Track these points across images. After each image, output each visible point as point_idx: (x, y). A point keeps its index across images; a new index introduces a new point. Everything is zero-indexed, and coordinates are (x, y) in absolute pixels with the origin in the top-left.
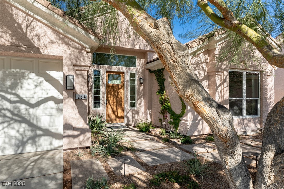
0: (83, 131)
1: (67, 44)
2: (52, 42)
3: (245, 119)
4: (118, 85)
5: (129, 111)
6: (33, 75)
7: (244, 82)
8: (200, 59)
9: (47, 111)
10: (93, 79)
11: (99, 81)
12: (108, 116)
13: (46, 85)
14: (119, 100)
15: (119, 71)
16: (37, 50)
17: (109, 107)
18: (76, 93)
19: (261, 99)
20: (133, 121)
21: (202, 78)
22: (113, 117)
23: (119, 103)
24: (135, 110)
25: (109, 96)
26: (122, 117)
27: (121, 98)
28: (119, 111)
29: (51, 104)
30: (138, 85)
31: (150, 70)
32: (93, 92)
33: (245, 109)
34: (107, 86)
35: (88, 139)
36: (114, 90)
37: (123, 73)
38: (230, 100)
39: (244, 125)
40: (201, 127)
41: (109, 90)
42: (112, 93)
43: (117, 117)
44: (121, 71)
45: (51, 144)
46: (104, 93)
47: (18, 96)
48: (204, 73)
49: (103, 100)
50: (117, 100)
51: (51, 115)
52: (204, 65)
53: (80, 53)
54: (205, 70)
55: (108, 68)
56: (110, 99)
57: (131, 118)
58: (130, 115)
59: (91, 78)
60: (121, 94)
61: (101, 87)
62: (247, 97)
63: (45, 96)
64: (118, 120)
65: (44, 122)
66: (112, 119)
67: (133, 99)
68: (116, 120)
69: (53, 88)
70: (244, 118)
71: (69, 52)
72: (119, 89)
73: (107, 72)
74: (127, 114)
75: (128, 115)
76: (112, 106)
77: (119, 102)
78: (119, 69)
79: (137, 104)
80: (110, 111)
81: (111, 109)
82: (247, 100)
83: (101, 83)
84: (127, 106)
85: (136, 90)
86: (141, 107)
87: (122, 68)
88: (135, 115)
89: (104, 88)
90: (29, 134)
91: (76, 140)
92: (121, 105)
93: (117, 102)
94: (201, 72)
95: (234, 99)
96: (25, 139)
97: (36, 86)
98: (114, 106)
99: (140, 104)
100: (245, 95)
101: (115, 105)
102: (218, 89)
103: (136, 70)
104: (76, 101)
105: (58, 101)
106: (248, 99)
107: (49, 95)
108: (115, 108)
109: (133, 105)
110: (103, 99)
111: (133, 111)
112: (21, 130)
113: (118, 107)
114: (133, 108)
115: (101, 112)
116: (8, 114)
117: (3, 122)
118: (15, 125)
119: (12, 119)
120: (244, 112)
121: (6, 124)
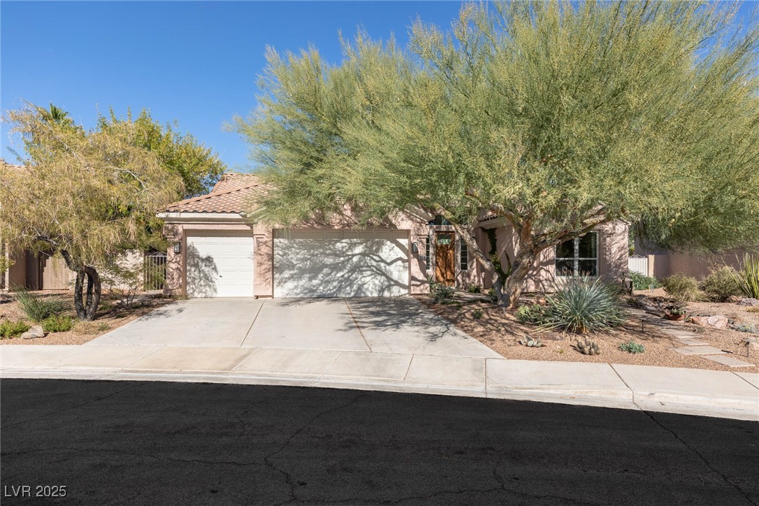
0: (423, 282)
1: (412, 220)
2: (403, 220)
4: (447, 246)
5: (459, 274)
6: (388, 243)
7: (576, 242)
9: (397, 268)
12: (437, 278)
13: (397, 249)
14: (448, 262)
15: (448, 230)
16: (394, 226)
18: (418, 255)
19: (599, 259)
20: (463, 284)
22: (442, 279)
23: (448, 265)
24: (466, 273)
25: (438, 257)
26: (452, 280)
27: (451, 260)
28: (449, 273)
29: (400, 263)
31: (483, 229)
33: (577, 269)
34: (436, 246)
35: (426, 288)
36: (443, 251)
37: (454, 232)
38: (557, 261)
40: (525, 285)
41: (438, 251)
42: (441, 254)
43: (446, 280)
44: (451, 230)
45: (399, 292)
46: (433, 255)
47: (380, 257)
49: (431, 262)
50: (445, 262)
51: (399, 271)
53: (421, 225)
55: (437, 228)
57: (460, 281)
58: (459, 278)
60: (451, 256)
61: (430, 248)
62: (579, 257)
63: (396, 257)
64: (446, 282)
65: (395, 276)
66: (441, 282)
67: (464, 260)
69: (401, 251)
71: (413, 226)
72: (448, 250)
73: (436, 232)
75: (458, 278)
78: (448, 228)
79: (469, 267)
80: (439, 274)
82: (579, 261)
83: (430, 244)
84: (457, 269)
85: (468, 250)
86: (473, 269)
87: (451, 227)
88: (466, 278)
89: (433, 249)
90: (386, 283)
91: (418, 288)
92: (450, 267)
93: (446, 264)
95: (563, 259)
96: (384, 287)
97: (390, 250)
99: (472, 266)
100: (576, 256)
101: (444, 267)
104: (419, 261)
105: (404, 261)
106: (581, 259)
107: (398, 257)
108: (443, 271)
109: (464, 267)
110: (431, 260)
111: (463, 274)
112: (382, 281)
113: (447, 269)
114: (464, 270)
115: (430, 274)
116: (375, 270)
117: (372, 275)
118: (379, 277)
119: (377, 273)
120: (576, 273)
121: (373, 276)
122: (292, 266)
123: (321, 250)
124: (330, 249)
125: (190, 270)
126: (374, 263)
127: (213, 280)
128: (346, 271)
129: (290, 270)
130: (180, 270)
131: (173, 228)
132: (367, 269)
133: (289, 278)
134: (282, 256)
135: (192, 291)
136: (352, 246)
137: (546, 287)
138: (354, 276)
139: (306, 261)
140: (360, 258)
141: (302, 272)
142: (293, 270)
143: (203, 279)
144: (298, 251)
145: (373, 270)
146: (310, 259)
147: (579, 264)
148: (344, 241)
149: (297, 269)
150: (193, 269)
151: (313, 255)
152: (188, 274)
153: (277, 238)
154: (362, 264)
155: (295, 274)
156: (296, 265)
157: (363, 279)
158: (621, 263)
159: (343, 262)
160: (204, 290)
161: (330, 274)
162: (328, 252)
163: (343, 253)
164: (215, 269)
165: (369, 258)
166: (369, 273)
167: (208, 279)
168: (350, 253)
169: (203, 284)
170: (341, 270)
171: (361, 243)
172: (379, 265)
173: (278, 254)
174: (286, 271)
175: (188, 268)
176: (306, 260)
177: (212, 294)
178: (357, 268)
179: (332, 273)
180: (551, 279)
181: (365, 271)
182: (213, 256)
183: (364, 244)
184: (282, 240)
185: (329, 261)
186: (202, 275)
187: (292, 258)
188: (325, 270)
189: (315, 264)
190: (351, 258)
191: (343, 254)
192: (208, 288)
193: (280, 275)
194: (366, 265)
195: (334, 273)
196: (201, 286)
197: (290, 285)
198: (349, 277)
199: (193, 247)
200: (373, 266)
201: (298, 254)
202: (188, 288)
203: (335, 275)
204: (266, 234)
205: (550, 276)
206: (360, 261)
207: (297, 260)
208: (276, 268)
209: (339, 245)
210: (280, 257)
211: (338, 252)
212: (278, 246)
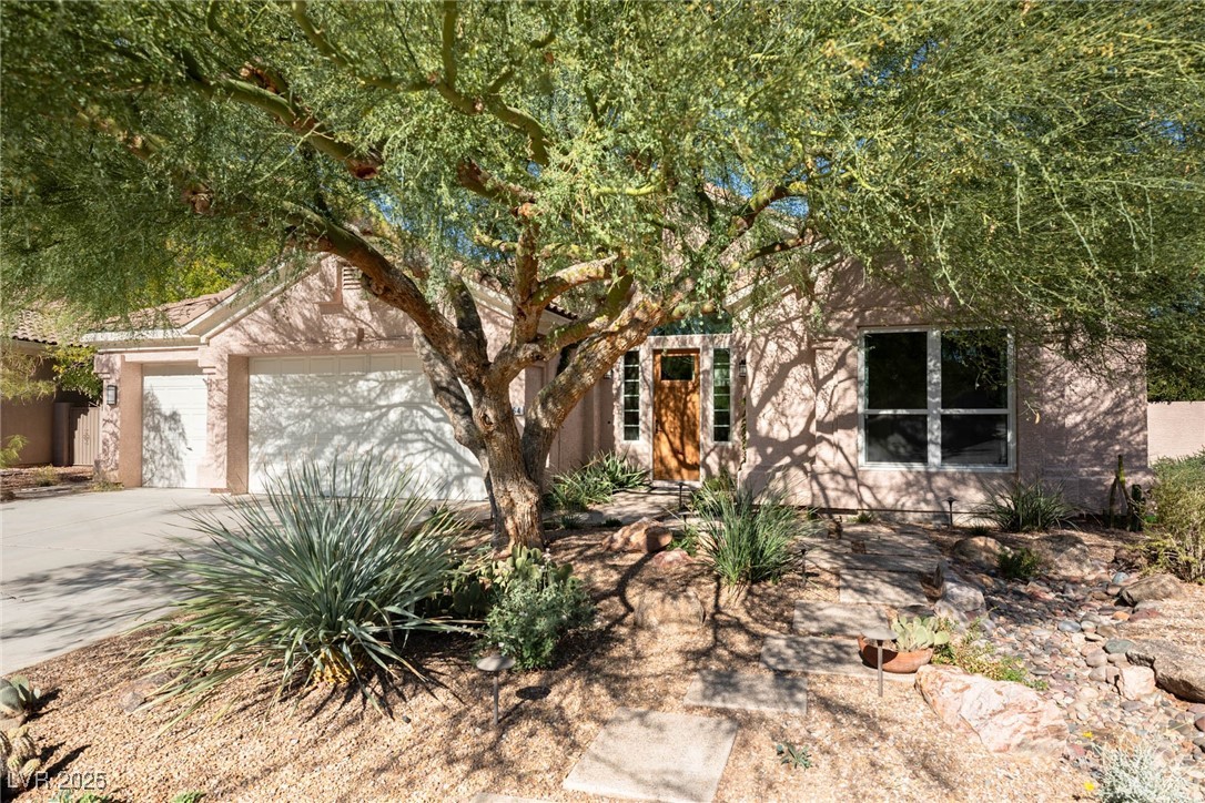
3: (937, 474)
5: (712, 450)
7: (933, 362)
8: (784, 310)
10: (622, 372)
11: (637, 377)
12: (659, 460)
14: (688, 421)
15: (683, 347)
17: (664, 438)
19: (1017, 413)
21: (792, 358)
22: (673, 463)
23: (688, 431)
24: (727, 450)
25: (663, 411)
26: (694, 467)
27: (694, 416)
28: (689, 449)
30: (735, 379)
32: (622, 401)
33: (936, 444)
34: (657, 389)
36: (675, 396)
37: (697, 351)
39: (932, 491)
41: (663, 397)
42: (671, 404)
43: (683, 464)
44: (690, 347)
46: (647, 405)
48: (799, 346)
49: (645, 423)
50: (682, 421)
52: (797, 326)
54: (802, 339)
55: (657, 342)
56: (664, 419)
57: (715, 468)
58: (713, 461)
59: (618, 370)
60: (694, 407)
61: (641, 390)
62: (945, 405)
64: (684, 471)
66: (671, 470)
67: (722, 418)
68: (679, 472)
70: (933, 470)
72: (687, 394)
73: (656, 352)
74: (705, 459)
75: (709, 461)
76: (671, 437)
77: (689, 426)
78: (684, 343)
79: (735, 433)
80: (665, 450)
81: (668, 445)
82: (946, 417)
83: (640, 380)
84: (706, 438)
85: (732, 394)
87: (692, 339)
88: (727, 462)
89: (647, 392)
90: (455, 470)
92: (694, 434)
93: (682, 427)
94: (788, 343)
95: (890, 412)
96: (450, 479)
98: (675, 436)
100: (934, 400)
101: (678, 435)
102: (825, 387)
103: (731, 341)
106: (951, 412)
108: (677, 443)
109: (722, 435)
110: (643, 418)
111: (722, 450)
112: (446, 465)
113: (685, 439)
114: (723, 443)
115: (639, 451)
116: (431, 439)
117: (425, 450)
118: (439, 456)
119: (435, 446)
120: (934, 454)
121: (428, 454)
122: (278, 431)
123: (330, 397)
124: (345, 394)
125: (147, 438)
126: (430, 425)
127: (181, 455)
128: (375, 441)
129: (275, 437)
130: (116, 437)
131: (108, 360)
132: (415, 436)
133: (274, 455)
134: (264, 409)
135: (150, 476)
136: (388, 385)
137: (831, 494)
138: (390, 452)
139: (303, 419)
140: (402, 413)
141: (298, 440)
142: (282, 438)
143: (167, 453)
144: (290, 399)
145: (427, 441)
146: (309, 416)
147: (944, 428)
148: (372, 376)
149: (289, 437)
150: (152, 435)
151: (316, 407)
152: (145, 444)
153: (256, 374)
154: (406, 426)
155: (285, 446)
156: (286, 428)
157: (408, 460)
158: (1119, 426)
159: (370, 422)
160: (167, 475)
161: (344, 448)
162: (343, 400)
163: (370, 402)
164: (182, 435)
165: (420, 413)
166: (420, 446)
167: (173, 454)
168: (382, 402)
169: (166, 463)
170: (366, 439)
171: (404, 381)
172: (439, 429)
173: (258, 406)
174: (270, 441)
175: (145, 432)
176: (303, 417)
177: (179, 483)
178: (396, 436)
179: (349, 444)
180: (846, 470)
181: (412, 441)
182: (180, 412)
183: (411, 383)
184: (263, 377)
185: (344, 419)
186: (164, 447)
187: (280, 414)
188: (338, 440)
189: (319, 425)
190: (386, 414)
191: (370, 404)
192: (172, 471)
193: (260, 447)
194: (413, 428)
195: (353, 445)
196: (163, 465)
197: (278, 468)
198: (382, 453)
199: (153, 395)
200: (429, 431)
201: (289, 404)
202: (145, 468)
203: (355, 450)
204: (218, 366)
205: (844, 462)
206: (403, 418)
207: (288, 418)
208: (254, 433)
209: (362, 386)
210: (261, 413)
211: (361, 401)
212: (256, 390)
